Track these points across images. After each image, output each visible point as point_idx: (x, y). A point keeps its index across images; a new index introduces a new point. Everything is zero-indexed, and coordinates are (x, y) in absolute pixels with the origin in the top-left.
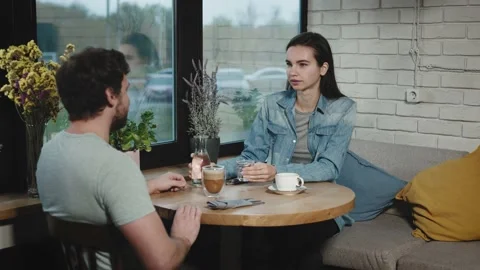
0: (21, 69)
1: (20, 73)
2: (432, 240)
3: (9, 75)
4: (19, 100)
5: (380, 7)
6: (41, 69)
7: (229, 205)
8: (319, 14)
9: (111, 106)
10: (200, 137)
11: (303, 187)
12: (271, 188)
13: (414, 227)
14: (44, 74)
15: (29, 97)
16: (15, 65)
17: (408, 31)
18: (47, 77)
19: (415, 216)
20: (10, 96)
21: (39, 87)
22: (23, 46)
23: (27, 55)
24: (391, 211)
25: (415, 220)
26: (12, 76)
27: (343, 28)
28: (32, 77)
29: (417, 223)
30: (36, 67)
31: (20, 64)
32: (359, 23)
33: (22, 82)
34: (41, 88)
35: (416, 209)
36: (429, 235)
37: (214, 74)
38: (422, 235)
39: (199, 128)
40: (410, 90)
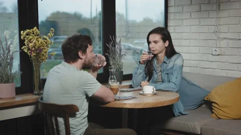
0: (31, 39)
1: (30, 41)
2: (220, 118)
3: (26, 42)
4: (30, 53)
5: (200, 10)
6: (39, 39)
7: (121, 98)
8: (173, 14)
9: (81, 59)
10: (112, 70)
11: (155, 92)
12: (141, 92)
13: (213, 113)
14: (40, 42)
15: (34, 51)
16: (28, 38)
17: (213, 21)
18: (41, 43)
19: (213, 107)
20: (26, 51)
21: (38, 47)
22: (32, 30)
23: (33, 33)
24: (204, 106)
25: (213, 109)
26: (27, 42)
27: (184, 21)
28: (35, 43)
29: (213, 111)
30: (37, 38)
31: (31, 37)
32: (191, 18)
33: (31, 44)
34: (39, 47)
35: (213, 104)
36: (218, 116)
37: (120, 42)
38: (215, 116)
39: (113, 66)
40: (214, 49)
